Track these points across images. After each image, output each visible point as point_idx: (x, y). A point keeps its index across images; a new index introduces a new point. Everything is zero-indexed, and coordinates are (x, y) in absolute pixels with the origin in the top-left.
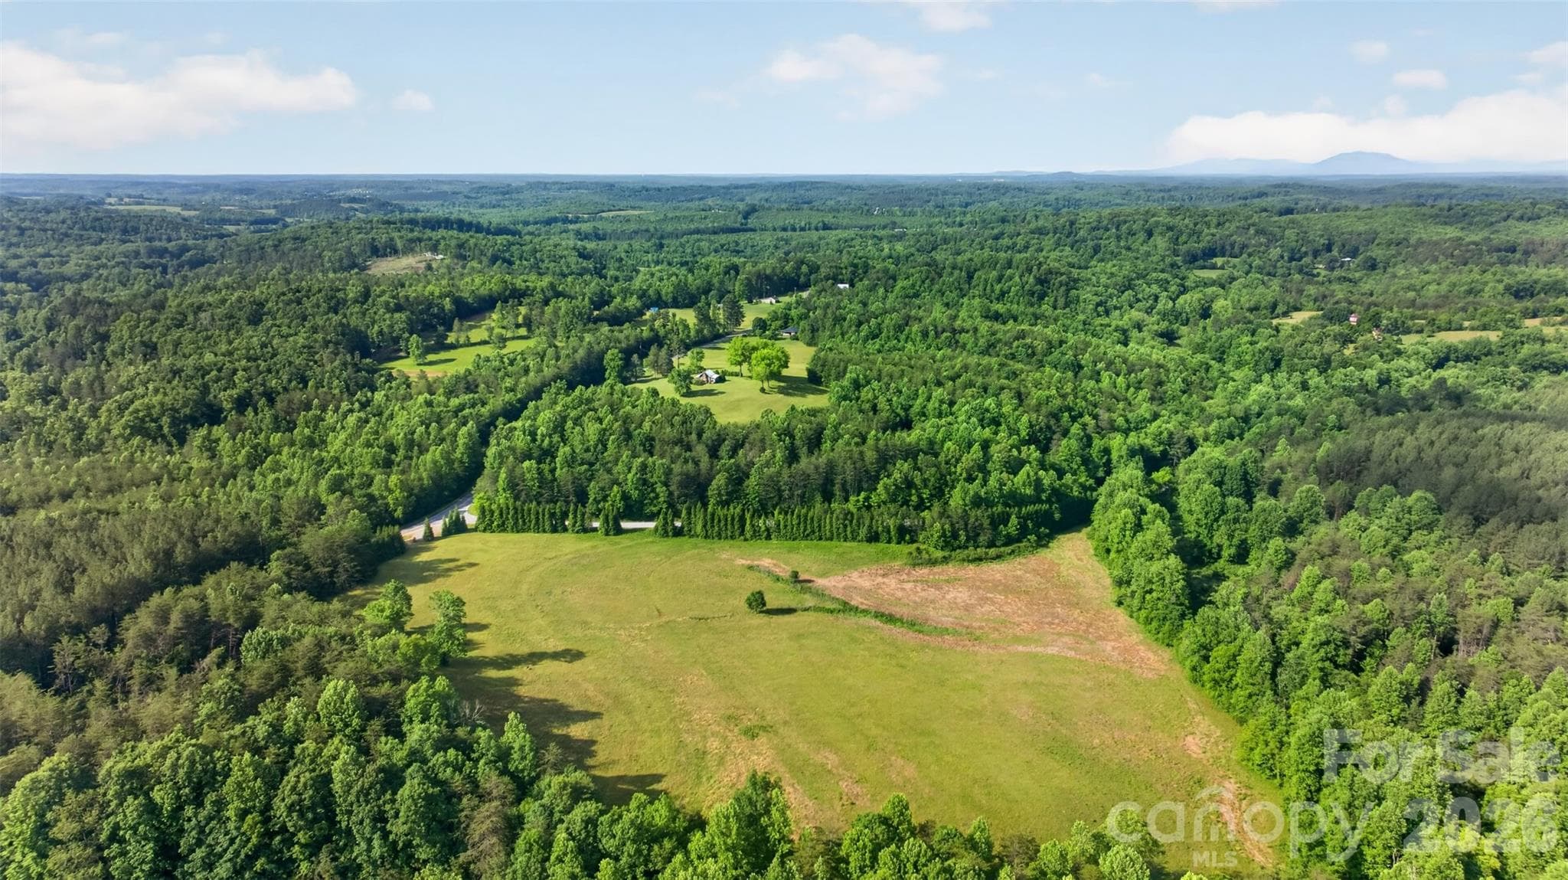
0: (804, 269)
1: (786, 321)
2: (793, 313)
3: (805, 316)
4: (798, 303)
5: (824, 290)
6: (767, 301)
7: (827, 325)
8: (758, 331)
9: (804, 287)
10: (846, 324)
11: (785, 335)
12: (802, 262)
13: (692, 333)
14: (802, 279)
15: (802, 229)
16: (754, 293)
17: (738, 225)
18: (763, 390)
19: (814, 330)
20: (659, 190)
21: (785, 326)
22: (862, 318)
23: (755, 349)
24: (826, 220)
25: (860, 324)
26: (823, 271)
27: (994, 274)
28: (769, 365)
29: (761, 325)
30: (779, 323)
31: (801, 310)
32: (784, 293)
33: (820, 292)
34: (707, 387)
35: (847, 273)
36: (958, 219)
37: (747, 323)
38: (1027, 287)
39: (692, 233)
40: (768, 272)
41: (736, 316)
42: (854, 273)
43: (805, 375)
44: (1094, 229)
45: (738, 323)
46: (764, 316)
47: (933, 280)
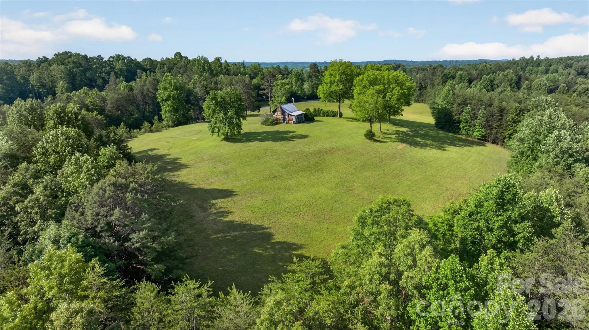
18: (371, 137)
34: (280, 128)
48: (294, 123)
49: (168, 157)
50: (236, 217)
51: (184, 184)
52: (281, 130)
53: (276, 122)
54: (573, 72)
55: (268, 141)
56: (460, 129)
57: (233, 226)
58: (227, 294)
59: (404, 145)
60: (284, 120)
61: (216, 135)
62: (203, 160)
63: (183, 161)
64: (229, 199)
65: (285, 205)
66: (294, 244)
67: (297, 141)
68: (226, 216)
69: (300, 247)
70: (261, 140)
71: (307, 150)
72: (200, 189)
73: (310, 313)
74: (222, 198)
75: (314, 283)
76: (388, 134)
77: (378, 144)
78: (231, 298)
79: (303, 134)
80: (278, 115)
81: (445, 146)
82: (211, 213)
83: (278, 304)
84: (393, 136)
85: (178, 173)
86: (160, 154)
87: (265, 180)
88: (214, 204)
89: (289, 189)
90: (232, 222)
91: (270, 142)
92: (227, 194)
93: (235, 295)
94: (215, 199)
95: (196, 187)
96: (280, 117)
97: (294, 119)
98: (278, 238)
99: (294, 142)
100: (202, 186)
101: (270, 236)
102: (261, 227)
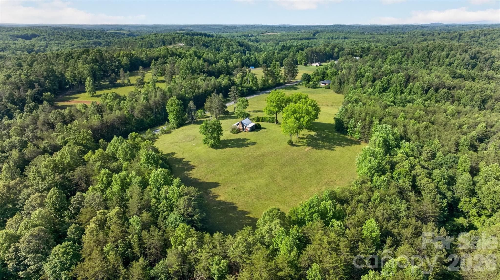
0: (336, 50)
1: (323, 76)
2: (328, 71)
3: (336, 74)
4: (331, 65)
5: (347, 59)
6: (315, 65)
7: (351, 80)
8: (304, 82)
9: (336, 59)
10: (364, 80)
11: (322, 85)
12: (335, 47)
13: (259, 82)
14: (335, 54)
15: (336, 39)
16: (309, 61)
17: (311, 37)
18: (291, 143)
19: (341, 83)
20: (285, 27)
21: (322, 79)
22: (376, 76)
23: (289, 101)
24: (346, 36)
25: (374, 80)
26: (346, 51)
27: (444, 53)
28: (298, 119)
29: (307, 78)
30: (318, 77)
31: (334, 70)
32: (325, 62)
33: (345, 61)
34: (241, 136)
35: (359, 52)
36: (401, 36)
37: (299, 77)
38: (465, 60)
39: (291, 39)
40: (317, 50)
41: (293, 72)
42: (362, 52)
43: (333, 122)
44: (472, 37)
45: (294, 76)
46: (310, 73)
47: (408, 56)
48: (249, 131)
49: (184, 160)
50: (222, 198)
51: (196, 179)
52: (242, 138)
53: (238, 131)
54: (467, 57)
55: (234, 147)
56: (348, 132)
57: (220, 203)
58: (227, 236)
59: (310, 148)
60: (243, 130)
61: (206, 144)
62: (202, 163)
63: (192, 163)
64: (217, 188)
65: (243, 191)
66: (246, 212)
67: (250, 147)
68: (217, 198)
69: (249, 213)
70: (231, 147)
71: (255, 154)
72: (204, 182)
73: (248, 241)
74: (214, 187)
75: (249, 233)
76: (302, 139)
77: (295, 147)
78: (229, 237)
79: (254, 141)
80: (240, 127)
81: (335, 146)
82: (210, 196)
83: (240, 239)
84: (305, 141)
85: (191, 172)
86: (179, 157)
87: (234, 175)
88: (211, 191)
89: (245, 181)
90: (220, 201)
91: (235, 148)
92: (216, 185)
93: (230, 236)
94: (211, 188)
95: (201, 181)
96: (241, 128)
97: (249, 130)
98: (240, 209)
99: (248, 148)
100: (204, 181)
101: (236, 208)
102: (232, 204)
